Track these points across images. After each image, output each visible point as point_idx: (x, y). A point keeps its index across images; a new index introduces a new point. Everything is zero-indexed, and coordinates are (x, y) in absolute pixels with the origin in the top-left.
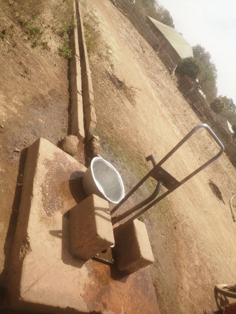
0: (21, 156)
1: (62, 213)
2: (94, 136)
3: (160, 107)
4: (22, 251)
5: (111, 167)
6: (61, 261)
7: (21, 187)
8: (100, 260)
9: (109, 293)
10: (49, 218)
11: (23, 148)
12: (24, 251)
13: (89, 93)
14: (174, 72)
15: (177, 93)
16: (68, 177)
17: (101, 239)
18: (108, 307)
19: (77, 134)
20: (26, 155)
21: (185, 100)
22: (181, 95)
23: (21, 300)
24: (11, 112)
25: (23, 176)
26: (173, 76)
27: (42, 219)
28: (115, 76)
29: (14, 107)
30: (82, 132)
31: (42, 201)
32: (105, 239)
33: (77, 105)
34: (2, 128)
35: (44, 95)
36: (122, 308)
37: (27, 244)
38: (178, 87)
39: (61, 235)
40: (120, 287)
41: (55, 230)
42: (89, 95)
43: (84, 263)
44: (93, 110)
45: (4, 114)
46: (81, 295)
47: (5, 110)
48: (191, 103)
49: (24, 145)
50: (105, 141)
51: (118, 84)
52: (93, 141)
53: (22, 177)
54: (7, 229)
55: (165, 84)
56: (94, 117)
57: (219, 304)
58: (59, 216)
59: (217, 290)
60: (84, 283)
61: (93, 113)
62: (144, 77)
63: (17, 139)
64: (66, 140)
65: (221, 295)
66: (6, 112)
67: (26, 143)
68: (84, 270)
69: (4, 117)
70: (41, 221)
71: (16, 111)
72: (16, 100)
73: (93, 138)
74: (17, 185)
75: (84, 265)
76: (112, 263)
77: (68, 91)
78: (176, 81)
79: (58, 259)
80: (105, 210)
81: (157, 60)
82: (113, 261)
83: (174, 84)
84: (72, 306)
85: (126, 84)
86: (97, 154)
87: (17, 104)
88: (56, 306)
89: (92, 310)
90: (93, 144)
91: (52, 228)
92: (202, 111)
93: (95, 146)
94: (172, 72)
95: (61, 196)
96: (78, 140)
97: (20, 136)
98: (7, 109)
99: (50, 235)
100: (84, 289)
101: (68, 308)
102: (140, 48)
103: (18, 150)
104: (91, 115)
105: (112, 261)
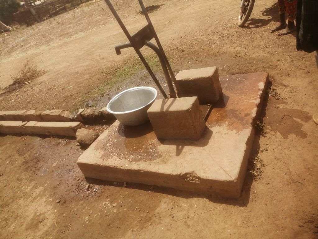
0: (94, 183)
1: (160, 145)
2: (79, 113)
3: (50, 47)
4: (192, 180)
5: (119, 97)
6: (205, 147)
7: (127, 183)
8: (207, 115)
9: (237, 111)
10: (163, 156)
11: (85, 183)
12: (193, 178)
13: (25, 114)
14: (8, 27)
15: (35, 28)
16: (123, 138)
17: (192, 108)
18: (249, 112)
19: (74, 129)
20: (93, 179)
21: (45, 21)
22: (37, 25)
23: (236, 181)
24: (41, 193)
25: (116, 182)
26: (13, 29)
27: (164, 162)
28: (5, 88)
29: (36, 190)
30: (74, 124)
31: (146, 161)
32: (192, 104)
33: (40, 128)
34: (60, 201)
35: (23, 160)
36: (251, 101)
37: (187, 175)
38: (28, 26)
39: (180, 146)
40: (233, 102)
41: (175, 151)
42: (28, 115)
43: (209, 129)
44: (47, 112)
45: (44, 199)
46: (237, 133)
47: (39, 198)
48: (49, 16)
49: (82, 181)
50: (85, 104)
51: (17, 85)
52: (84, 114)
53: (118, 182)
54: (168, 195)
55: (22, 39)
56: (56, 112)
57: (254, 26)
58: (163, 148)
59: (242, 26)
60: (227, 130)
61: (52, 112)
62: (11, 59)
63: (74, 187)
64: (81, 140)
65: (247, 23)
66: (42, 197)
67: (79, 179)
68: (215, 129)
69: (47, 199)
70: (165, 163)
71: (41, 188)
72: (27, 188)
73: (81, 115)
74: (125, 187)
75: (210, 129)
76: (211, 106)
77: (21, 136)
78: (19, 27)
79: (203, 149)
80: (164, 103)
82: (209, 104)
83: (23, 29)
84: (246, 141)
85: (19, 77)
86: (100, 111)
87: (33, 187)
88: (244, 153)
89: (250, 125)
90: (88, 115)
91: (174, 154)
92: (61, 6)
93: (91, 113)
94: (7, 29)
95: (143, 145)
96: (83, 129)
97: (70, 185)
98: (37, 197)
99: (181, 155)
100: (232, 131)
101: (246, 144)
103: (87, 186)
104: (53, 114)
105: (209, 106)
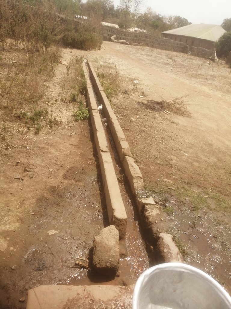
13: (120, 141)
14: (216, 58)
19: (113, 219)
26: (218, 62)
28: (151, 101)
30: (120, 211)
33: (104, 171)
35: (57, 185)
42: (121, 144)
51: (158, 107)
52: (146, 211)
55: (213, 73)
61: (132, 166)
73: (143, 207)
81: (192, 59)
85: (167, 101)
90: (147, 218)
93: (151, 219)
94: (214, 59)
102: (169, 60)
104: (131, 169)
